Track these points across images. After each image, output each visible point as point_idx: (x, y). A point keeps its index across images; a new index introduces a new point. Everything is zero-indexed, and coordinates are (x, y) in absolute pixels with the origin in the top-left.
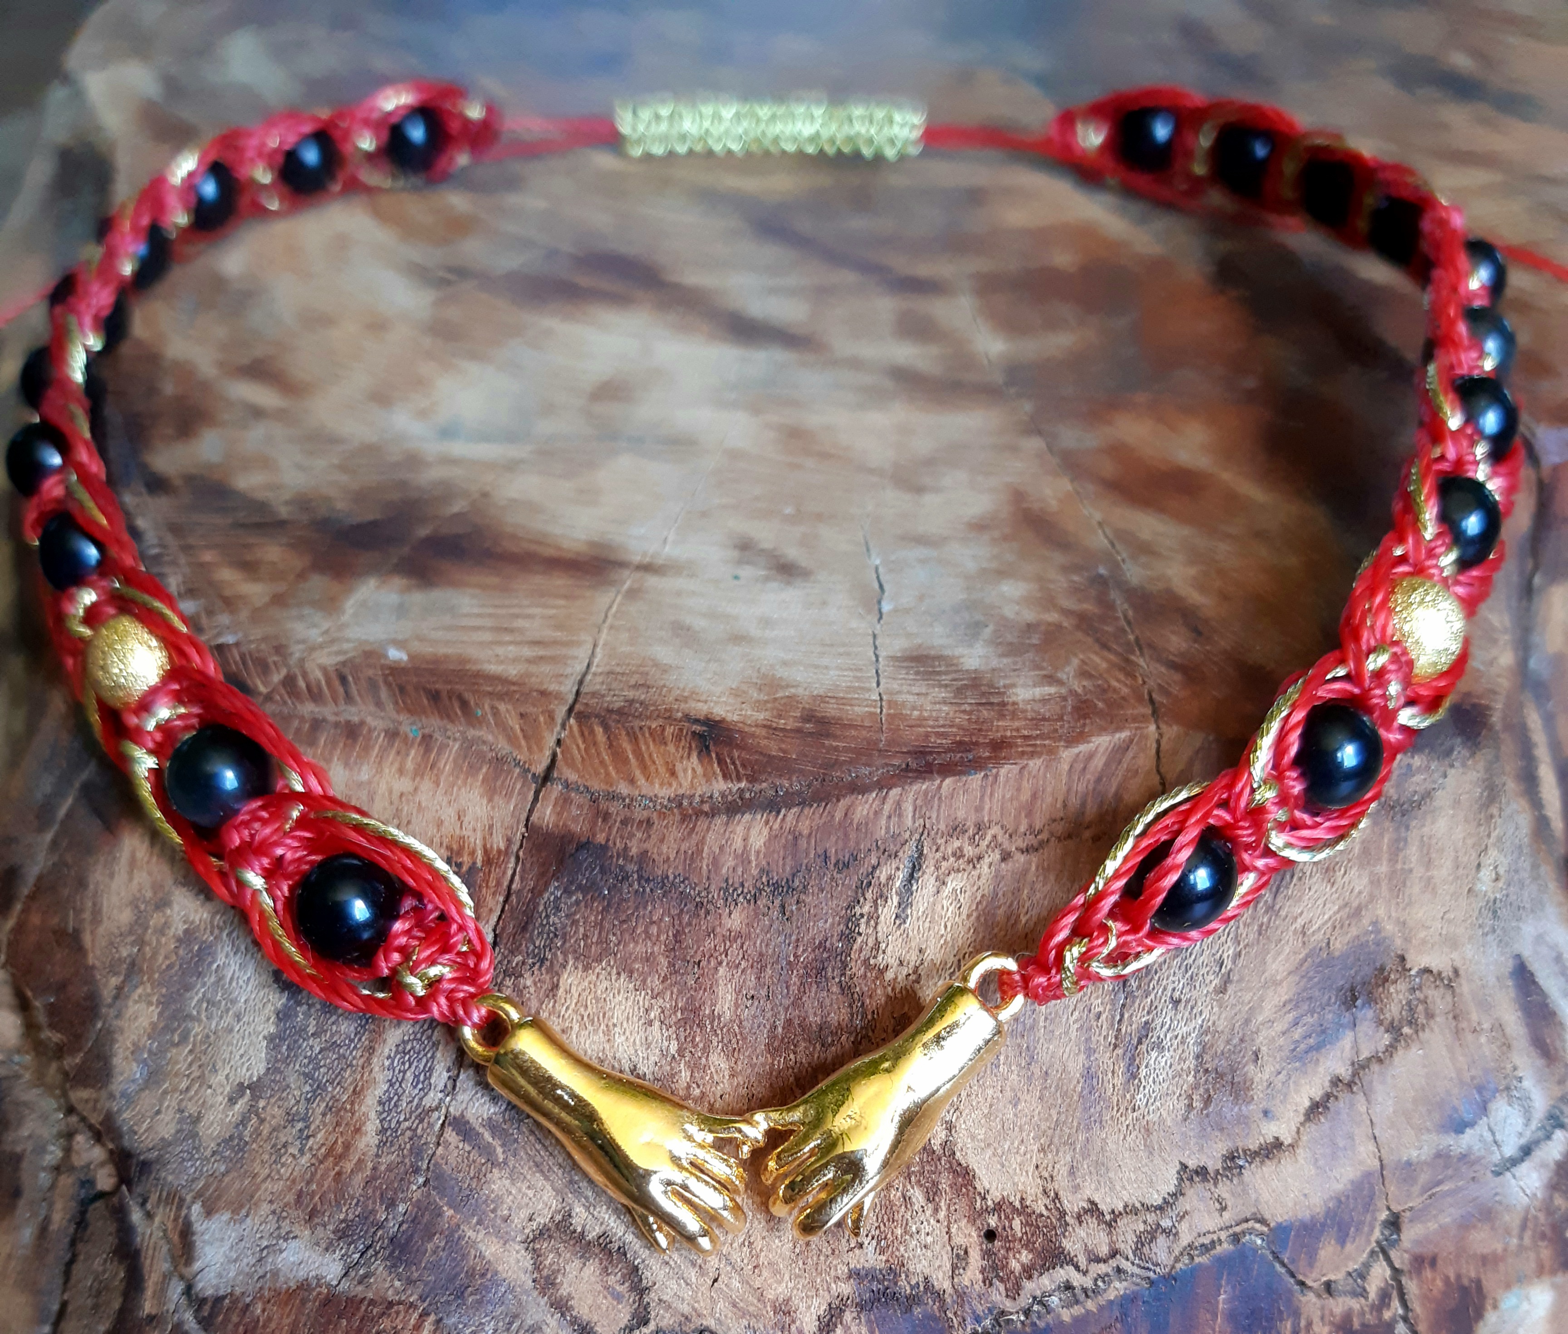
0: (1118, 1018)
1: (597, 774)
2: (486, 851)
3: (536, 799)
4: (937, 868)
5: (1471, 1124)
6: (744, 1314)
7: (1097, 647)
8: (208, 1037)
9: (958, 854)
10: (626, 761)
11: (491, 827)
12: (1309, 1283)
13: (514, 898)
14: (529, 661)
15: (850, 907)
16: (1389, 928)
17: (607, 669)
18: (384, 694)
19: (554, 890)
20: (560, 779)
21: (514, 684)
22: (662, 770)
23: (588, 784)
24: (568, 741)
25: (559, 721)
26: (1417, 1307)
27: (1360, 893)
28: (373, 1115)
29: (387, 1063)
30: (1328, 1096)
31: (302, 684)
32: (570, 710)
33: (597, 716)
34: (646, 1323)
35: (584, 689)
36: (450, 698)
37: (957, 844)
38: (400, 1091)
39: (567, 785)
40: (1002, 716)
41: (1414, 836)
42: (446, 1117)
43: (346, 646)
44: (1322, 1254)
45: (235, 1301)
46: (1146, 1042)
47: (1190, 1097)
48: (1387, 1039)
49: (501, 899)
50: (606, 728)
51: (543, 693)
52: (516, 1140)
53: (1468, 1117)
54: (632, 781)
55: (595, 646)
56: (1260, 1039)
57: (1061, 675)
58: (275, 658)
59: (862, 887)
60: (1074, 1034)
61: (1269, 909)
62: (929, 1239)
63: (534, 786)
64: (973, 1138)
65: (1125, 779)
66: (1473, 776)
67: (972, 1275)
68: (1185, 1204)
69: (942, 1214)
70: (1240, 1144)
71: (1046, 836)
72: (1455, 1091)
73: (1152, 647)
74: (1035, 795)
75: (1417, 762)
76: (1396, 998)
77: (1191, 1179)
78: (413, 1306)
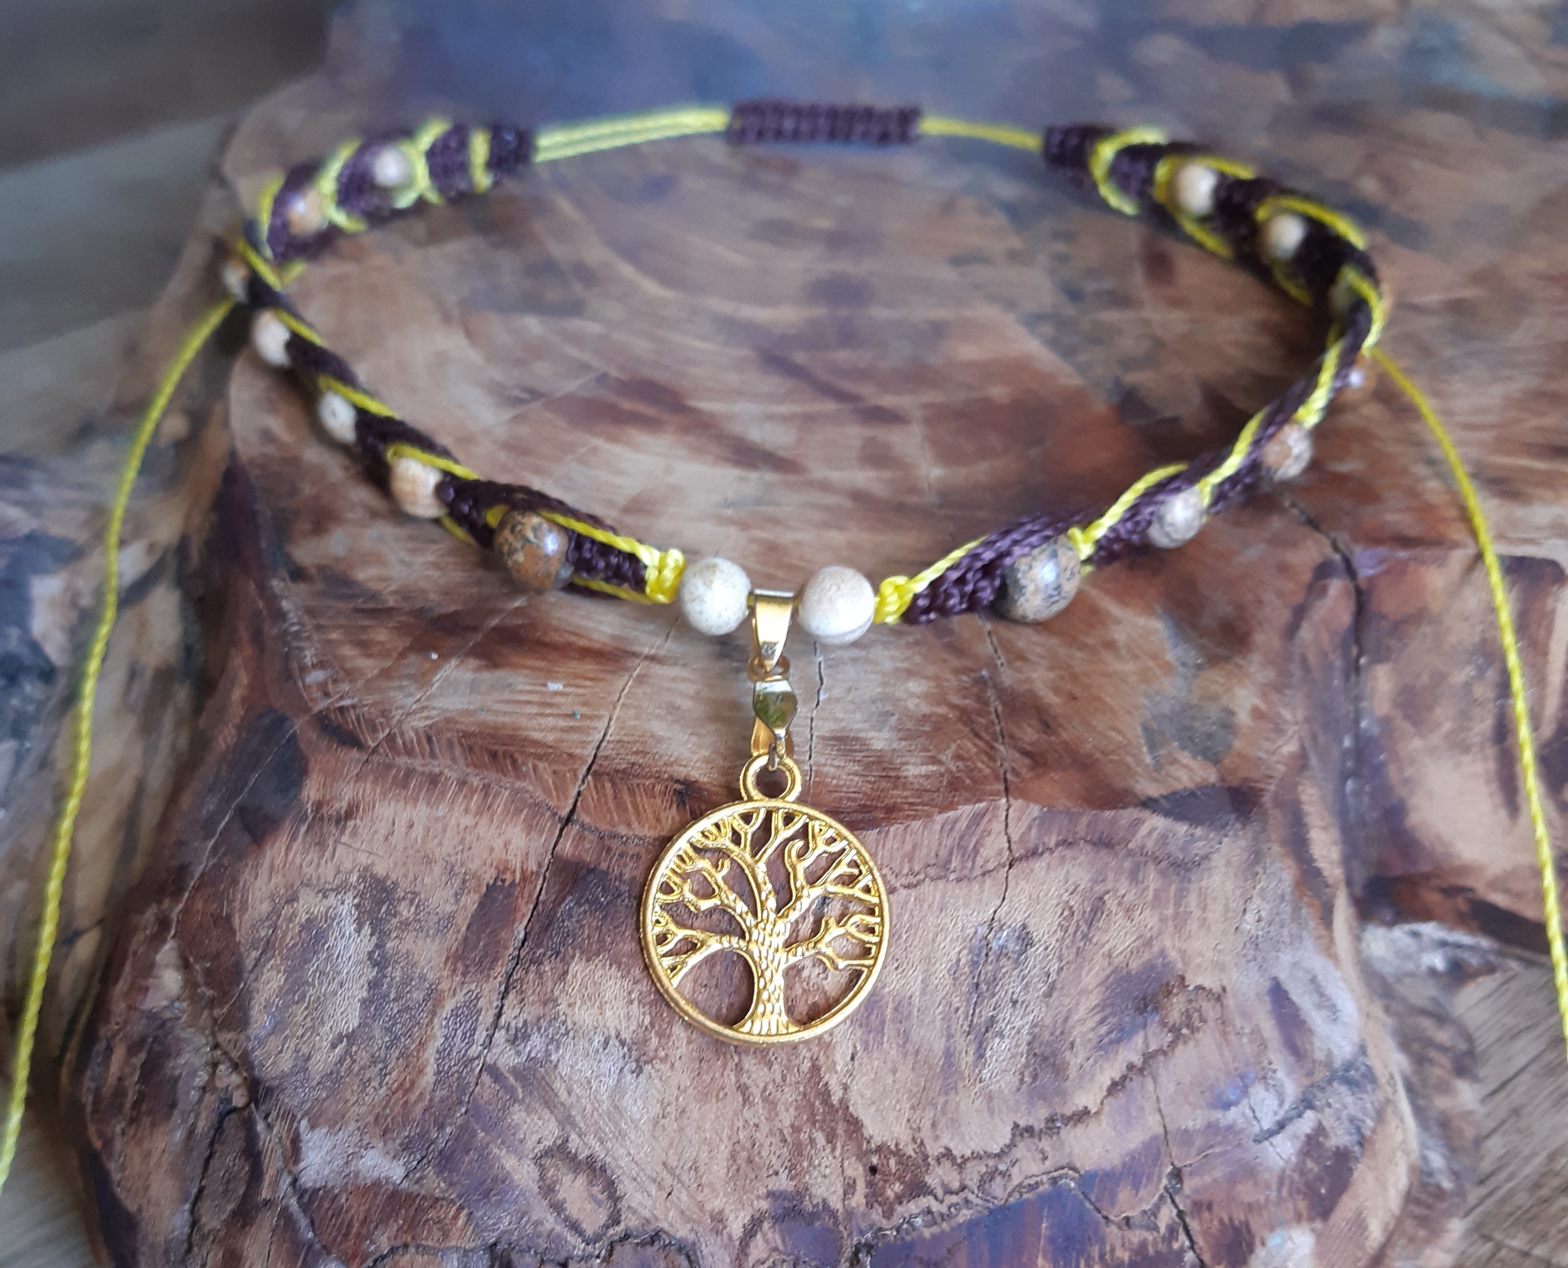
0: (971, 1012)
1: (605, 818)
2: (523, 872)
3: (560, 835)
5: (1235, 1103)
6: (688, 1220)
7: (971, 735)
8: (319, 998)
10: (626, 809)
11: (527, 854)
12: (1111, 1217)
13: (540, 907)
14: (564, 730)
16: (1173, 955)
17: (618, 738)
18: (458, 751)
19: (569, 903)
20: (578, 821)
21: (551, 747)
22: (651, 816)
23: (598, 825)
24: (585, 793)
25: (581, 777)
26: (1199, 1240)
27: (1151, 929)
28: (432, 1060)
29: (444, 1023)
30: (1124, 1078)
31: (400, 741)
32: (589, 769)
33: (608, 774)
34: (617, 1222)
35: (600, 754)
36: (504, 757)
38: (452, 1044)
39: (583, 826)
40: (895, 787)
41: (1194, 887)
42: (483, 1064)
43: (433, 713)
44: (1121, 1195)
45: (327, 1193)
46: (991, 1031)
47: (1022, 1074)
48: (1170, 1037)
49: (531, 907)
50: (614, 785)
51: (571, 756)
52: (532, 1084)
53: (1233, 1098)
54: (629, 825)
55: (610, 720)
56: (1075, 1033)
57: (943, 757)
58: (381, 720)
60: (938, 1023)
61: (1085, 936)
62: (828, 1171)
63: (559, 826)
64: (862, 1096)
65: (982, 837)
66: (1243, 843)
67: (858, 1199)
68: (1017, 1153)
69: (838, 1152)
70: (1059, 1110)
71: (922, 876)
72: (1223, 1078)
73: (1012, 736)
74: (915, 847)
75: (1199, 832)
76: (1176, 1007)
77: (1021, 1135)
78: (452, 1202)
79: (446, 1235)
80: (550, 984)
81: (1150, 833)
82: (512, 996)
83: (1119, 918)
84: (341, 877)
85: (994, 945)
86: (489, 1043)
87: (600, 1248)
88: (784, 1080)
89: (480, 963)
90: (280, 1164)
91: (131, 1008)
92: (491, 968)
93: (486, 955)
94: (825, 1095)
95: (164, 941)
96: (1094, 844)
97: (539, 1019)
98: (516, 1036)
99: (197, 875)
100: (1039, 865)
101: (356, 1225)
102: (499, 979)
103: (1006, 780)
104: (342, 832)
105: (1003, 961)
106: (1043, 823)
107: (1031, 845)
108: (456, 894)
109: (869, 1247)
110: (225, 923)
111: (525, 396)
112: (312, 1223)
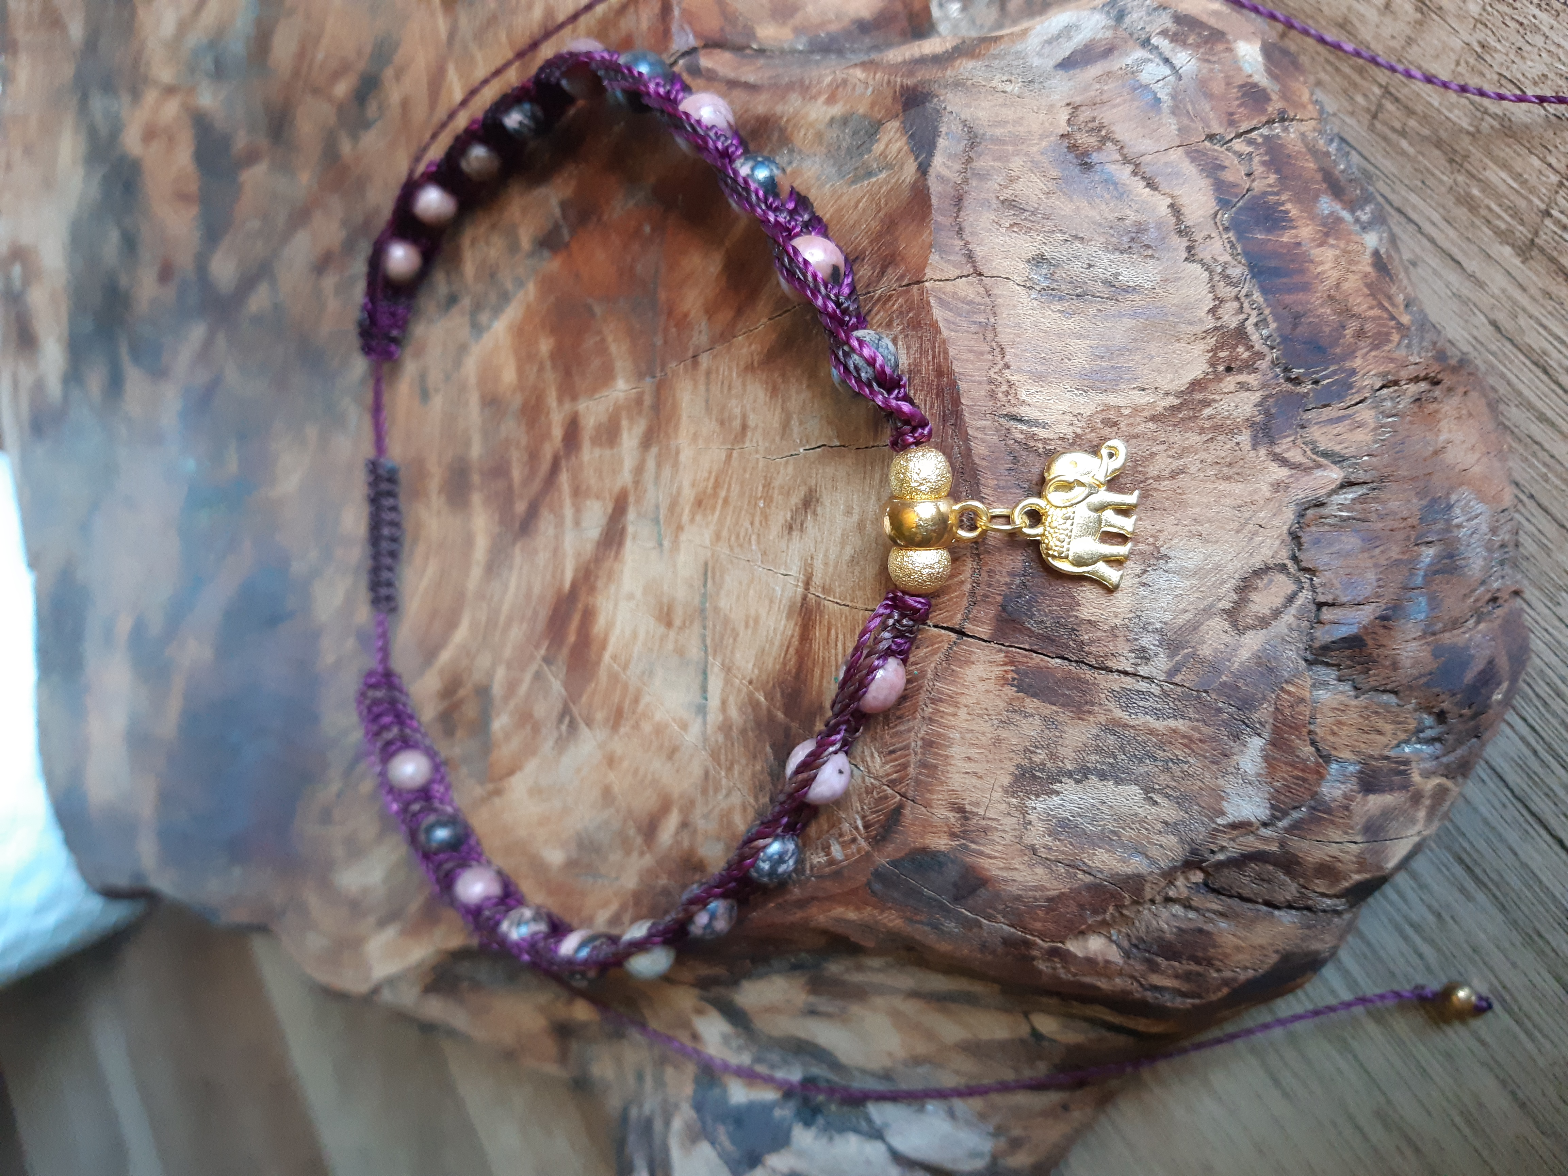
0: (1100, 299)
1: (957, 602)
2: (1006, 664)
3: (975, 637)
4: (1015, 405)
5: (1155, 94)
6: (1280, 510)
8: (1115, 820)
9: (1007, 394)
10: (950, 586)
11: (989, 662)
12: (1247, 187)
13: (1035, 647)
15: (1039, 455)
16: (1044, 144)
19: (1030, 624)
20: (960, 625)
23: (963, 608)
26: (1254, 123)
27: (1024, 162)
28: (1165, 723)
29: (1133, 716)
30: (1143, 178)
31: (894, 776)
34: (1285, 565)
37: (1000, 395)
38: (1150, 708)
39: (966, 618)
42: (1166, 682)
44: (1231, 179)
45: (1274, 798)
46: (1114, 283)
47: (1146, 257)
48: (1109, 144)
49: (1033, 654)
52: (1180, 642)
53: (1151, 96)
54: (964, 582)
56: (1110, 217)
58: (875, 793)
59: (1027, 448)
60: (1110, 325)
61: (1033, 213)
62: (1232, 404)
63: (966, 639)
64: (1172, 381)
65: (959, 299)
66: (950, 96)
67: (1252, 379)
68: (1208, 259)
69: (1217, 397)
70: (1172, 228)
71: (994, 344)
72: (1136, 104)
73: (868, 286)
74: (971, 351)
75: (944, 129)
76: (1084, 139)
77: (1193, 255)
78: (1278, 696)
79: (1302, 700)
80: (1100, 634)
81: (948, 167)
82: (1109, 664)
83: (1019, 186)
84: (1013, 811)
85: (1045, 284)
86: (1150, 679)
87: (1304, 578)
88: (1165, 442)
89: (1084, 692)
90: (1251, 838)
91: (1120, 973)
92: (1087, 682)
93: (1076, 688)
94: (1174, 409)
95: (1068, 951)
96: (959, 210)
97: (1128, 640)
98: (1142, 658)
99: (1013, 930)
100: (979, 251)
101: (1296, 773)
102: (1096, 675)
103: (908, 285)
104: (977, 814)
105: (1056, 277)
106: (943, 251)
107: (964, 260)
108: (1026, 717)
109: (1286, 370)
110: (1053, 901)
111: (567, 720)
112: (1295, 808)
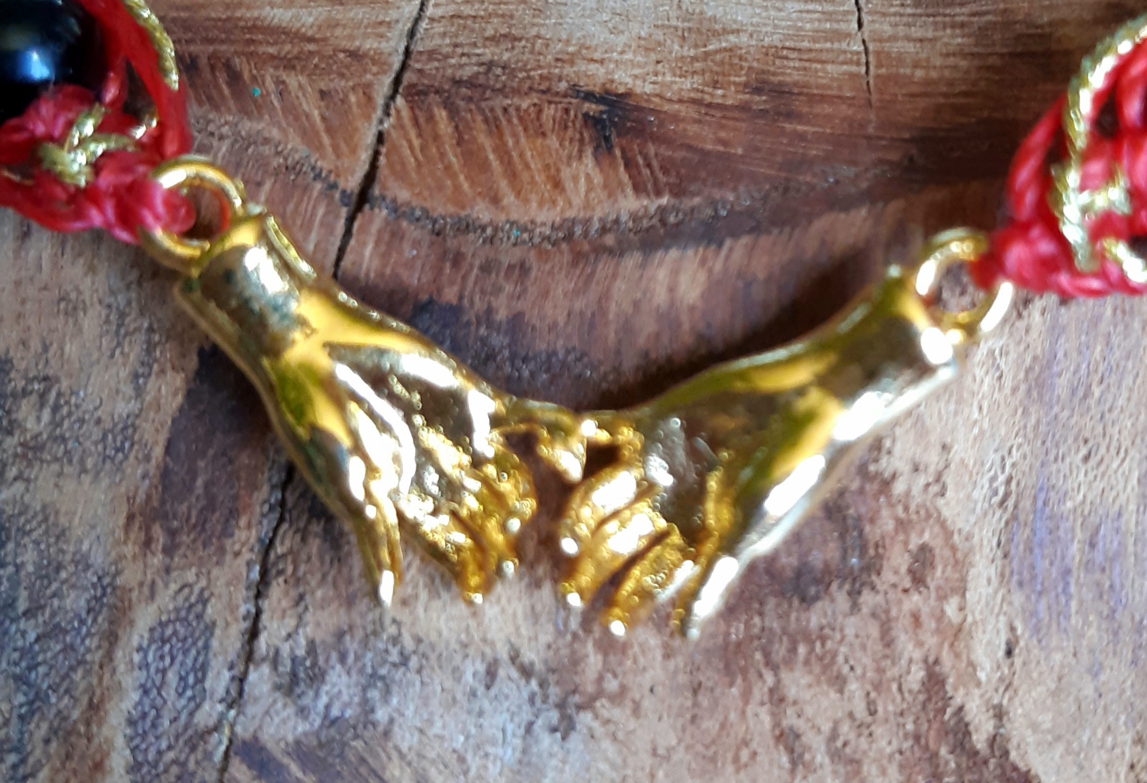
1: (441, 187)
3: (348, 233)
20: (384, 198)
21: (311, 40)
22: (540, 178)
23: (427, 205)
24: (394, 134)
25: (381, 101)
28: (120, 741)
29: (137, 658)
32: (396, 83)
33: (437, 91)
35: (416, 47)
36: (213, 69)
38: (159, 702)
39: (396, 209)
42: (231, 741)
50: (453, 113)
54: (495, 199)
63: (344, 212)
64: (1035, 727)
82: (277, 590)
86: (236, 696)
88: (873, 713)
89: (201, 525)
92: (227, 533)
93: (211, 505)
94: (960, 734)
97: (341, 636)
98: (294, 675)
102: (246, 556)
108: (136, 376)
